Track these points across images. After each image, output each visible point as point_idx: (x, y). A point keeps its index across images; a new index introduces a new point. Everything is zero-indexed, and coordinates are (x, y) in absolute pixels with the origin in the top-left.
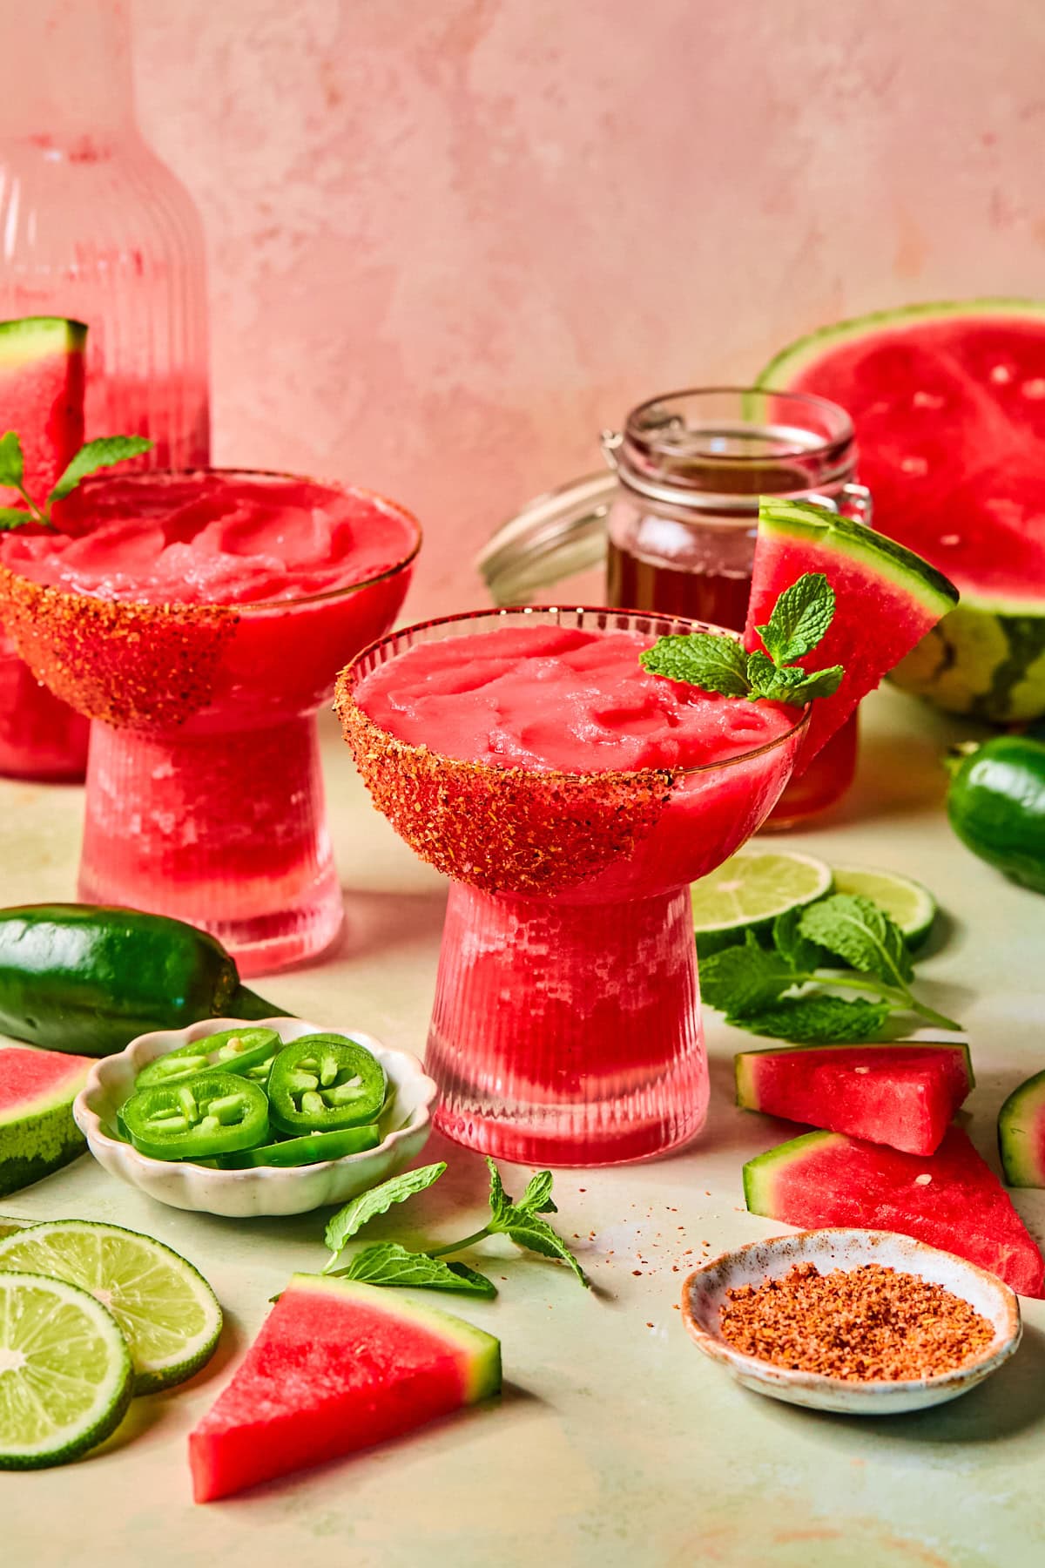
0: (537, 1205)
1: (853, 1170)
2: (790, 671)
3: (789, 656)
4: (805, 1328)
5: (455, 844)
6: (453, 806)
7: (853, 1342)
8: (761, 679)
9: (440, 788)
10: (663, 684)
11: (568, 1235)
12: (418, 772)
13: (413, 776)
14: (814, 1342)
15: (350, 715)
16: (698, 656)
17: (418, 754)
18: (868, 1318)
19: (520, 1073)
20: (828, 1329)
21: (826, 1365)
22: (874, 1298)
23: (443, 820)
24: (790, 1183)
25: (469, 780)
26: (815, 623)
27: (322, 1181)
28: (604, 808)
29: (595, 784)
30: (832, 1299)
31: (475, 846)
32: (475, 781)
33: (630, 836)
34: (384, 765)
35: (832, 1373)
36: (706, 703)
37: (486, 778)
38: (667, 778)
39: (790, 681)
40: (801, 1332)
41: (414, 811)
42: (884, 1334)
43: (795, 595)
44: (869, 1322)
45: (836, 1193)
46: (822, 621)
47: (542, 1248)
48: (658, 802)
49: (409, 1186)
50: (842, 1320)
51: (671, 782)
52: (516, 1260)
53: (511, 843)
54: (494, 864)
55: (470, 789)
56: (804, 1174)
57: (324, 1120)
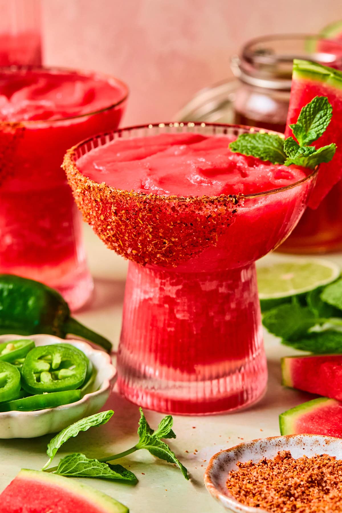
0: (164, 434)
1: (339, 418)
2: (307, 148)
3: (307, 140)
4: (271, 485)
5: (122, 238)
6: (119, 216)
7: (296, 495)
8: (291, 151)
9: (113, 206)
10: (241, 157)
11: (183, 451)
12: (101, 198)
13: (99, 200)
14: (273, 493)
15: (69, 170)
16: (259, 144)
17: (101, 187)
18: (308, 482)
19: (162, 363)
20: (284, 487)
21: (275, 506)
22: (315, 471)
23: (115, 224)
24: (304, 424)
25: (127, 201)
26: (321, 123)
27: (46, 418)
28: (200, 216)
29: (195, 202)
30: (292, 471)
31: (132, 238)
32: (130, 201)
33: (215, 232)
34: (84, 195)
35: (277, 510)
36: (262, 167)
37: (136, 199)
38: (234, 199)
39: (306, 152)
40: (268, 487)
41: (101, 220)
42: (315, 491)
43: (310, 108)
44: (308, 484)
45: (328, 430)
46: (325, 121)
47: (166, 458)
48: (230, 213)
49: (91, 422)
50: (293, 482)
51: (237, 202)
52: (152, 464)
53: (150, 236)
54: (143, 248)
55: (127, 206)
56: (312, 420)
57: (51, 386)
